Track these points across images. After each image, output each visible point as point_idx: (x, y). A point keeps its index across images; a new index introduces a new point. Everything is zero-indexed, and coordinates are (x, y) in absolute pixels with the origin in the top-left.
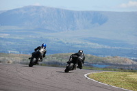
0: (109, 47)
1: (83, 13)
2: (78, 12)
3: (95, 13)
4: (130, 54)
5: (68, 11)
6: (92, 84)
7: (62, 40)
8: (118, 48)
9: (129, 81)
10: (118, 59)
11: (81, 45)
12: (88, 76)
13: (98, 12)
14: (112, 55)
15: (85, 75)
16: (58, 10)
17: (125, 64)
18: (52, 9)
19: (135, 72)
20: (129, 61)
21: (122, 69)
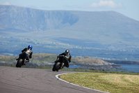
0: (80, 48)
1: (53, 12)
2: (49, 12)
3: (66, 12)
4: (101, 54)
5: (38, 10)
6: (63, 85)
7: (32, 40)
8: (89, 48)
9: (100, 81)
10: (89, 60)
11: (52, 45)
12: (59, 77)
13: (69, 12)
14: (83, 56)
15: (57, 76)
16: (28, 10)
17: (96, 65)
18: (22, 8)
19: (106, 73)
20: (101, 62)
21: (93, 70)
